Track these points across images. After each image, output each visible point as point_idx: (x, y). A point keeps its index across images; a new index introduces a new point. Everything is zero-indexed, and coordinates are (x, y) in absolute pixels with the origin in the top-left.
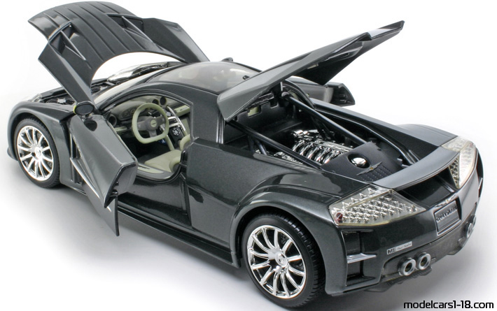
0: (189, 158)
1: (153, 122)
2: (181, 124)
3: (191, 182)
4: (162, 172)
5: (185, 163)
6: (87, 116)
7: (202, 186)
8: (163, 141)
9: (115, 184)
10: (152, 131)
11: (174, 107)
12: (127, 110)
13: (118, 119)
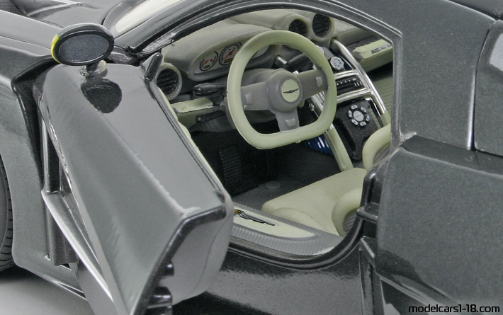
0: (386, 194)
1: (290, 85)
2: (374, 92)
3: (390, 266)
4: (311, 234)
5: (374, 210)
6: (91, 66)
7: (423, 277)
8: (322, 144)
9: (164, 270)
10: (287, 112)
11: (352, 42)
12: (214, 51)
13: (185, 76)
